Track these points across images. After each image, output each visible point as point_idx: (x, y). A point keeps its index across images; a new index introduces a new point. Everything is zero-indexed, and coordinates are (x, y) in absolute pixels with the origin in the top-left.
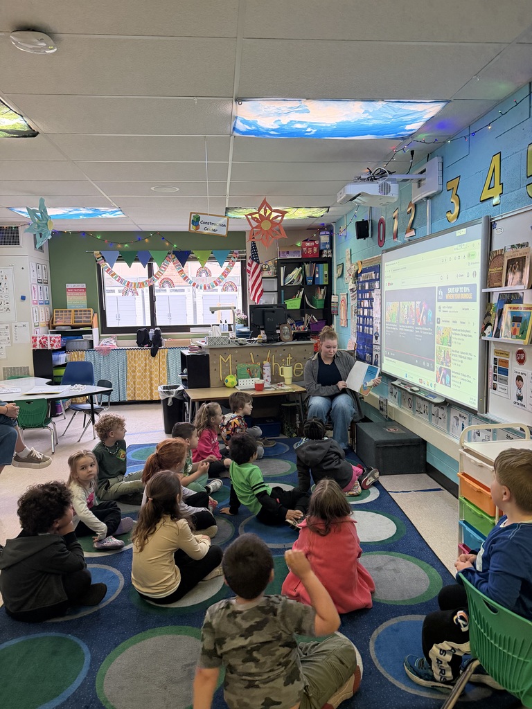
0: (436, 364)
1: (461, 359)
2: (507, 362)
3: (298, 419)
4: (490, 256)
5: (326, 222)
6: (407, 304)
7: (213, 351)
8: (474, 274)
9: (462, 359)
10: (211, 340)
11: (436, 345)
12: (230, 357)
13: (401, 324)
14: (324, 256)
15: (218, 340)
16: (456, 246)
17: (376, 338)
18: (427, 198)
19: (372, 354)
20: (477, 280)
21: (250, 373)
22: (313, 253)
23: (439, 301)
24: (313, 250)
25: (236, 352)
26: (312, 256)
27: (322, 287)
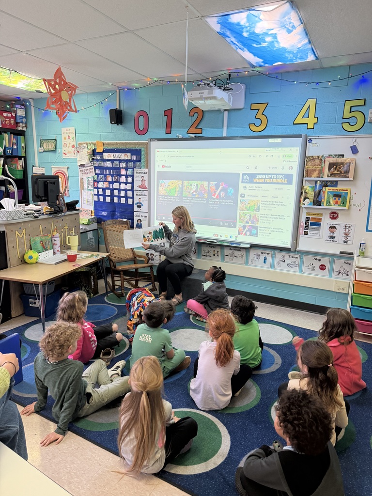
0: (238, 223)
1: (271, 219)
2: (320, 219)
3: (92, 281)
4: (305, 159)
5: (22, 97)
6: (194, 183)
7: (9, 227)
8: (291, 168)
9: (273, 219)
10: (10, 215)
11: (239, 211)
12: (24, 232)
13: (185, 197)
14: (20, 128)
15: (16, 214)
16: (268, 149)
17: (139, 207)
18: (226, 110)
19: (132, 220)
20: (295, 172)
21: (43, 246)
22: (10, 124)
23: (242, 182)
24: (10, 121)
25: (29, 225)
26: (8, 127)
27: (20, 158)
